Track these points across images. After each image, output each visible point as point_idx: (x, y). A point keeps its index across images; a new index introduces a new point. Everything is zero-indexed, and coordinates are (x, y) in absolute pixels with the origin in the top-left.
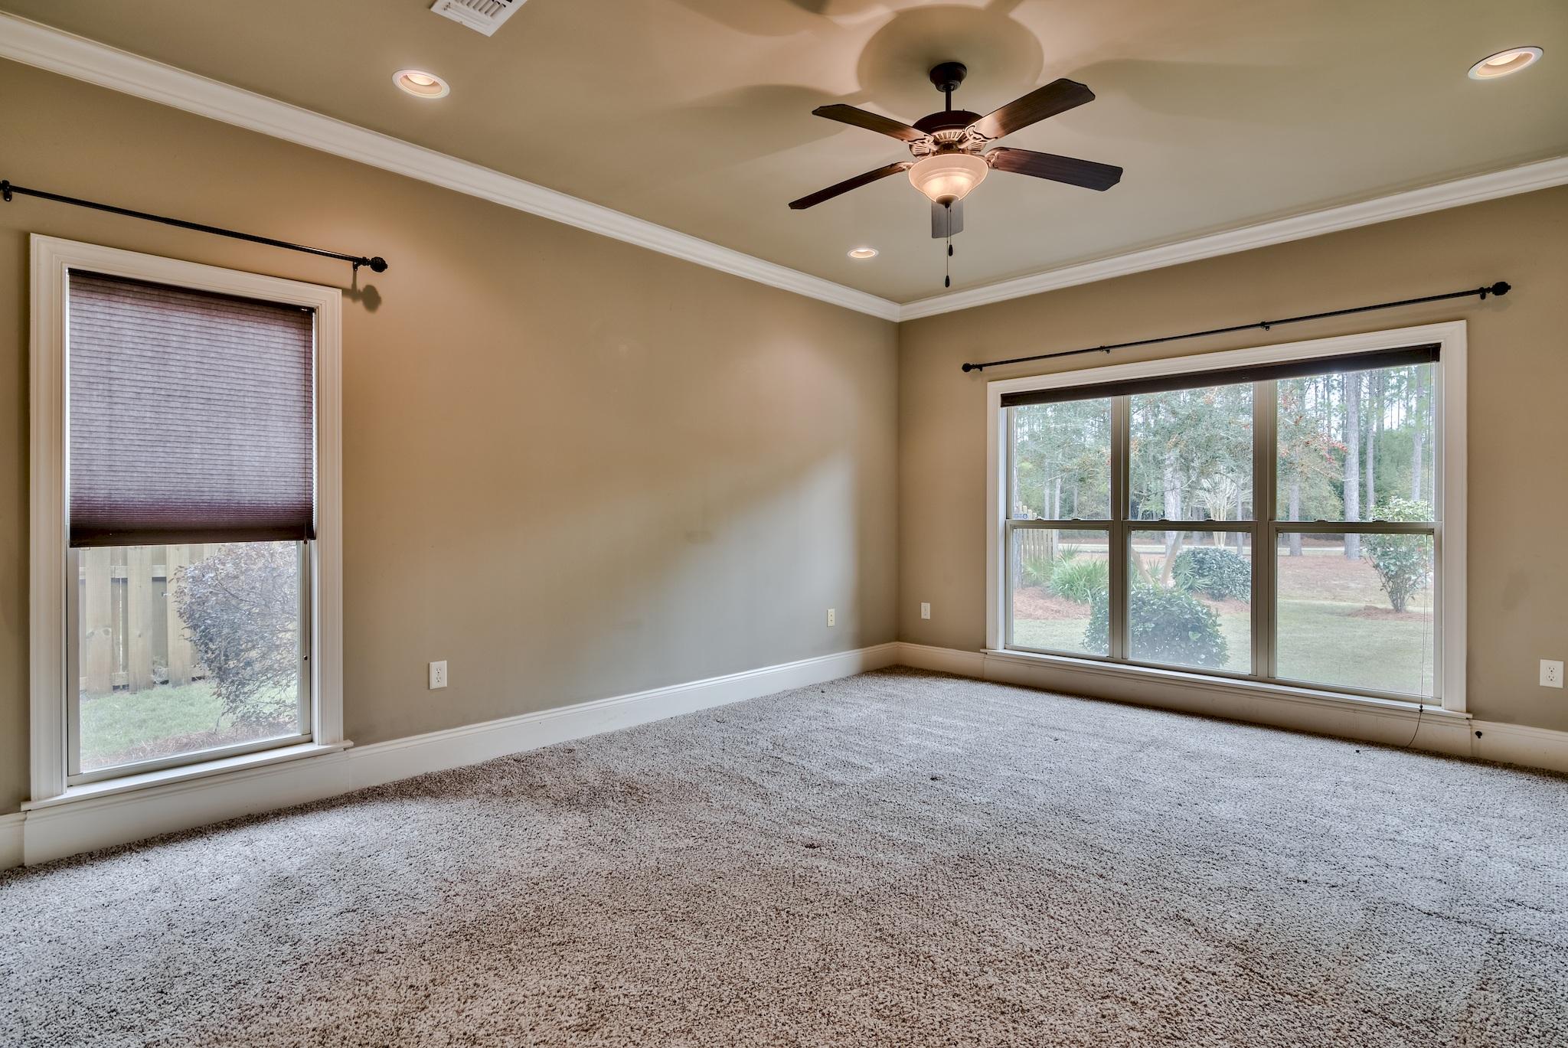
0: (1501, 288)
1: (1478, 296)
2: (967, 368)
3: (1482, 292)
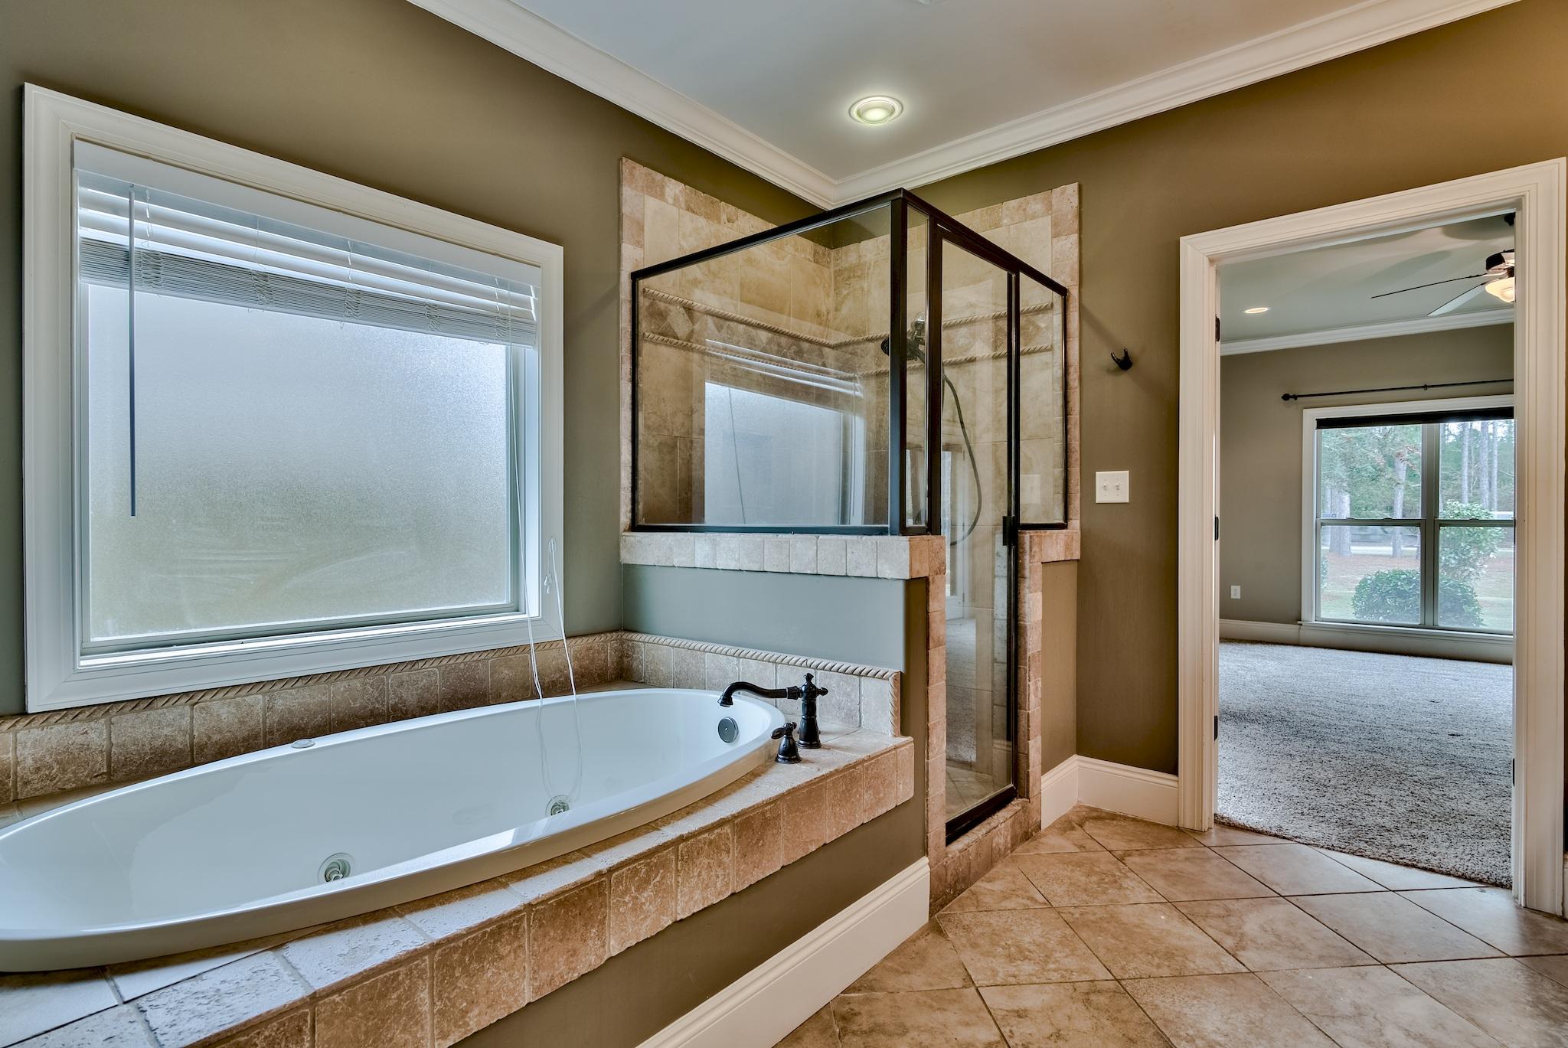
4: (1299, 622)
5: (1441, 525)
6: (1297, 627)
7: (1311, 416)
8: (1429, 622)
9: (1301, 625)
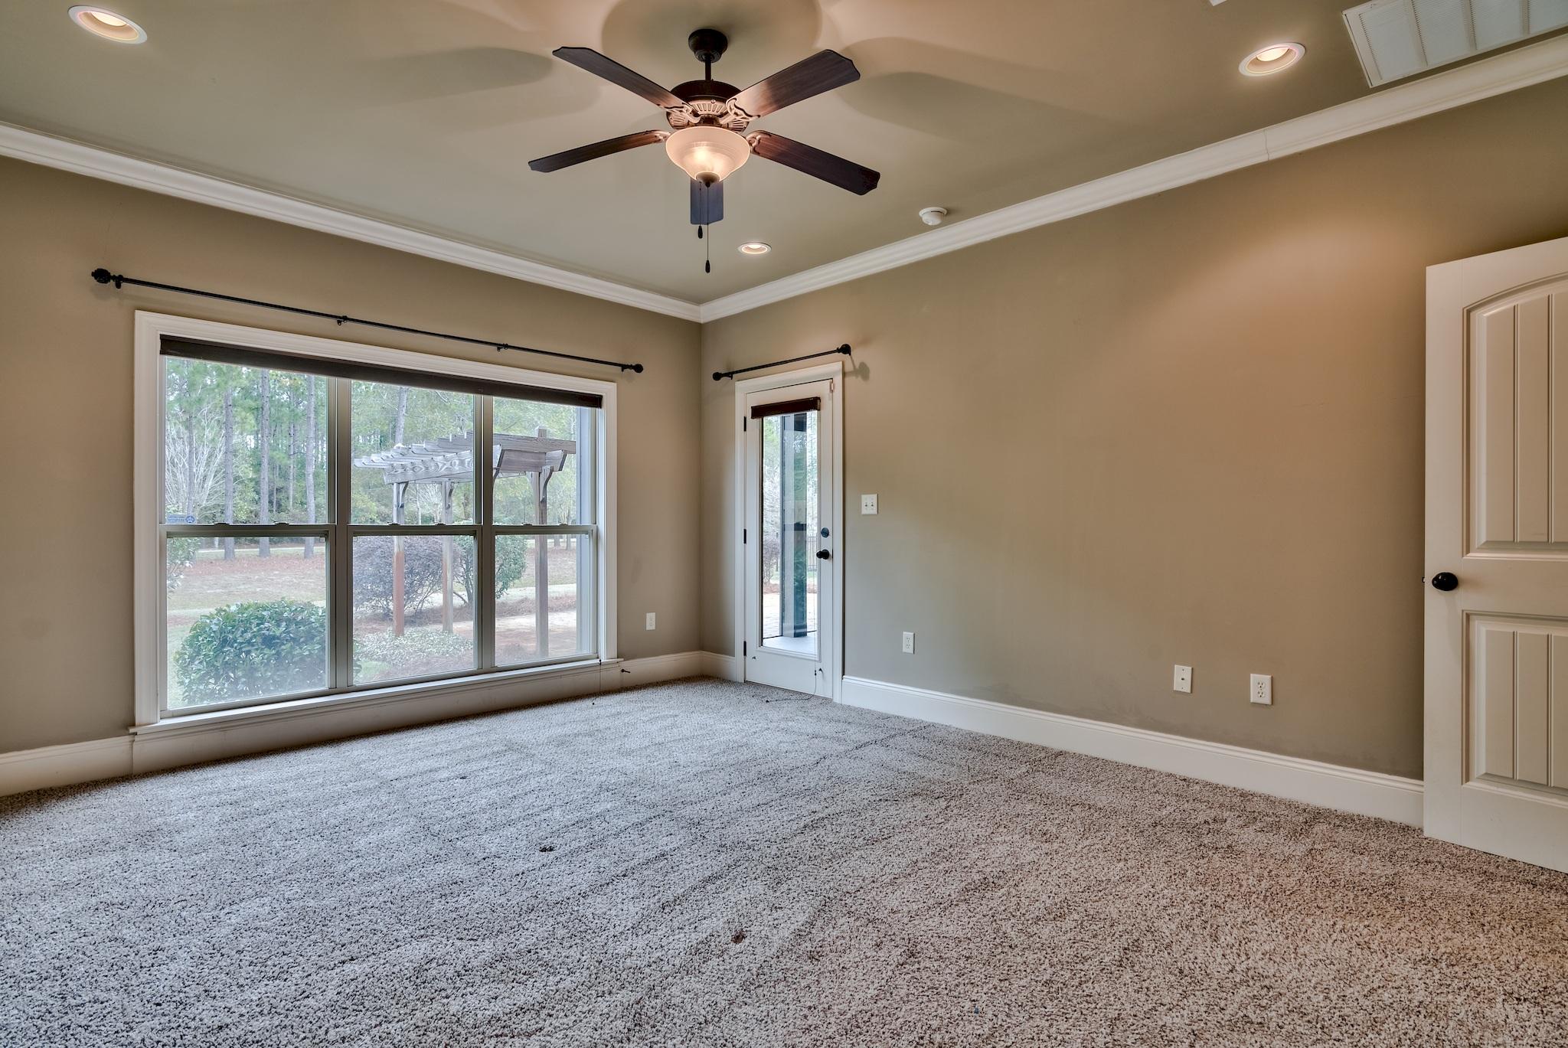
0: (638, 368)
1: (620, 368)
2: (101, 275)
3: (624, 367)
4: (132, 730)
5: (357, 534)
6: (127, 738)
7: (150, 326)
8: (342, 684)
9: (136, 734)
